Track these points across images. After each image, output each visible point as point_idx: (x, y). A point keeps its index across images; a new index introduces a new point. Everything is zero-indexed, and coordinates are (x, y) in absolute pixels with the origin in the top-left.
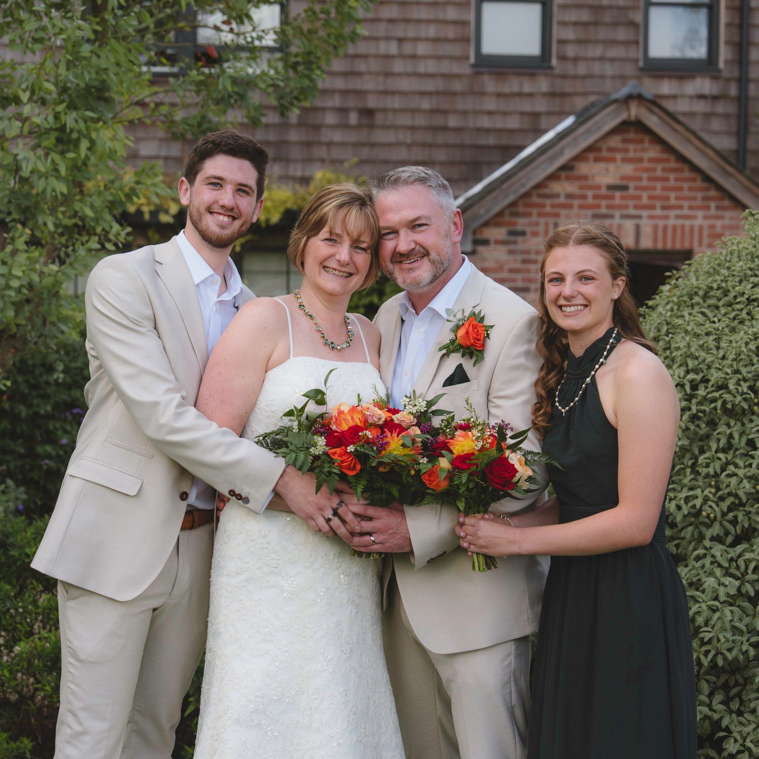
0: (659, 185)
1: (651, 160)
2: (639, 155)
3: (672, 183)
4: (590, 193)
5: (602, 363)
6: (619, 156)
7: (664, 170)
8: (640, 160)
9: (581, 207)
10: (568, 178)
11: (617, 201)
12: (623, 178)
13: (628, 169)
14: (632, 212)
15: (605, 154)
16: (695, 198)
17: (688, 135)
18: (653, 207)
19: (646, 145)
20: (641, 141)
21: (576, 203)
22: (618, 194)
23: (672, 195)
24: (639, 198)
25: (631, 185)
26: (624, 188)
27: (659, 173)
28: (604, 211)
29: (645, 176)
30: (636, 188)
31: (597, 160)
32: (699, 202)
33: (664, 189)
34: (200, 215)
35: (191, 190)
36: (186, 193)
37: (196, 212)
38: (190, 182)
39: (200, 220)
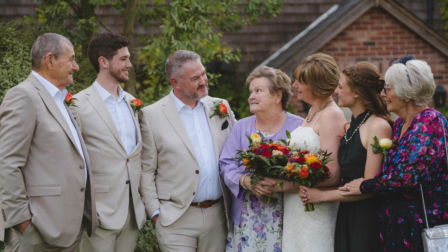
0: (391, 41)
1: (387, 28)
2: (380, 25)
3: (399, 40)
4: (354, 47)
5: (363, 123)
6: (369, 26)
7: (394, 33)
8: (381, 28)
9: (350, 55)
10: (343, 40)
11: (369, 51)
12: (372, 38)
13: (374, 33)
14: (377, 56)
15: (362, 25)
16: (411, 48)
17: (406, 13)
18: (388, 54)
19: (384, 19)
20: (381, 18)
21: (347, 53)
22: (369, 47)
23: (399, 47)
24: (381, 49)
25: (376, 42)
26: (372, 44)
27: (391, 35)
28: (362, 56)
29: (384, 37)
30: (379, 44)
31: (358, 29)
32: (413, 50)
33: (394, 43)
34: (119, 72)
35: (110, 62)
36: (104, 63)
37: (118, 71)
38: (108, 58)
39: (119, 74)
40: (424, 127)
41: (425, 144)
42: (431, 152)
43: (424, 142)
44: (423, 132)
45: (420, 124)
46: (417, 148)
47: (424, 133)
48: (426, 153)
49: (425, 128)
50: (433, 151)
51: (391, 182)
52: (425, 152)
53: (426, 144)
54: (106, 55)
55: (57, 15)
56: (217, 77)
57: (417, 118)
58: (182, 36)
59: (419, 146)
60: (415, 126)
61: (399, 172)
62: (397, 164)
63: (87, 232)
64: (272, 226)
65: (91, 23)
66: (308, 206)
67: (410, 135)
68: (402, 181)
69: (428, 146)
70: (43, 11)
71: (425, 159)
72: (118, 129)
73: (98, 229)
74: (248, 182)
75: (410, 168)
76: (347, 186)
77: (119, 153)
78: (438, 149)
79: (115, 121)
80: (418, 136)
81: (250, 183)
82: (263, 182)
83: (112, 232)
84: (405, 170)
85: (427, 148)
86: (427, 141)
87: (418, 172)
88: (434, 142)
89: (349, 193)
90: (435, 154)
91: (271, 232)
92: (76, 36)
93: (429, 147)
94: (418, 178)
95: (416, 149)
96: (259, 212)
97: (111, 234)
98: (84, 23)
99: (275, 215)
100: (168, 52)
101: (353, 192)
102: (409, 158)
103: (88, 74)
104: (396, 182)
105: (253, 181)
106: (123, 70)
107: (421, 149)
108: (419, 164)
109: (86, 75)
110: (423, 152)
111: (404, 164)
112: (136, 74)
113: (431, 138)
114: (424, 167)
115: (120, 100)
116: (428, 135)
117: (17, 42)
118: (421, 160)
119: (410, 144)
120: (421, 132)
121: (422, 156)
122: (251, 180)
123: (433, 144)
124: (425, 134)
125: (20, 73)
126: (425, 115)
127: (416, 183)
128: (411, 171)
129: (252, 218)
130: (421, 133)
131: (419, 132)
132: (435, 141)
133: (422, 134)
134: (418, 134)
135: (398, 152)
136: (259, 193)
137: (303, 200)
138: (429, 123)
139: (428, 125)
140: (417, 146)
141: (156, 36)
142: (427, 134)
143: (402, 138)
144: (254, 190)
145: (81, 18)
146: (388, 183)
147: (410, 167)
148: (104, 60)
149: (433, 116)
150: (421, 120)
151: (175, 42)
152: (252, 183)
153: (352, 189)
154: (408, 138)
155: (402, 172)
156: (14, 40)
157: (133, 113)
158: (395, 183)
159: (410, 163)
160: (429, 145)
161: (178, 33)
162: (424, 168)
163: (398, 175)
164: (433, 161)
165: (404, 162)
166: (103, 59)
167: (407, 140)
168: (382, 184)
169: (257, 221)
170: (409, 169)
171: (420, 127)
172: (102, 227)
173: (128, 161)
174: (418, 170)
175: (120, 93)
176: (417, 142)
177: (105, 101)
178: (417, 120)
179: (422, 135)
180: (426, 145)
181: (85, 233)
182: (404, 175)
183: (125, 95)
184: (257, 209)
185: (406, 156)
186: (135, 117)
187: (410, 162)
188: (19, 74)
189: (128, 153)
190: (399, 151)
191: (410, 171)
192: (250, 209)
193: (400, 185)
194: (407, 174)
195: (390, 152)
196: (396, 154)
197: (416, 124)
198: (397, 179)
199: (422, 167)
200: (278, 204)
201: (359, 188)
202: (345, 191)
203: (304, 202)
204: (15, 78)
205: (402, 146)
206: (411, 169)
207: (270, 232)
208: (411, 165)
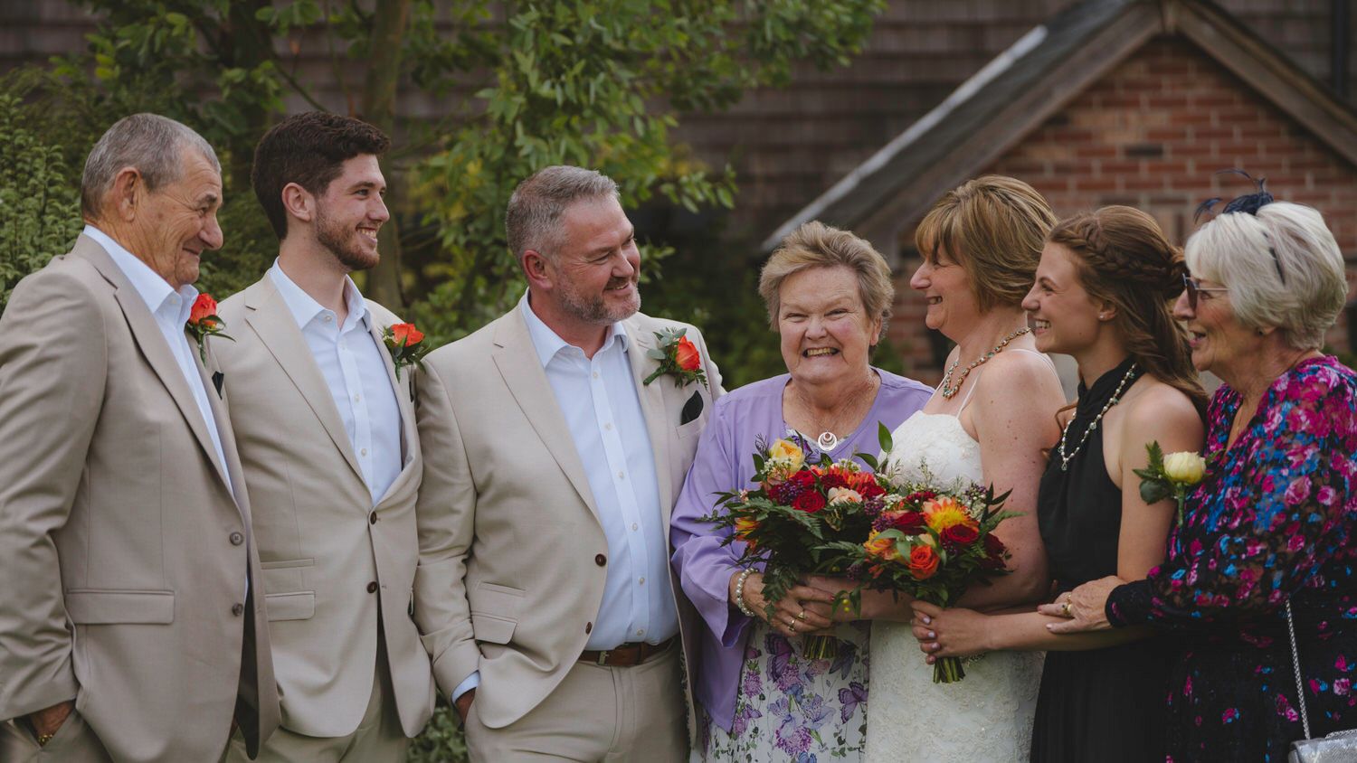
0: (1214, 145)
1: (1201, 102)
2: (1179, 93)
3: (1238, 140)
4: (1096, 163)
5: (1113, 404)
6: (1144, 97)
7: (1223, 118)
8: (1181, 103)
9: (1082, 187)
10: (1060, 139)
11: (1144, 174)
12: (1152, 134)
13: (1161, 119)
14: (1169, 192)
15: (1121, 93)
16: (1278, 166)
17: (1263, 54)
18: (1205, 184)
19: (1192, 75)
20: (1181, 70)
21: (1072, 181)
22: (1144, 163)
23: (1239, 162)
24: (1181, 168)
25: (1167, 146)
26: (1155, 152)
27: (1215, 124)
28: (1120, 192)
29: (1190, 129)
30: (1176, 151)
31: (1108, 104)
32: (1285, 172)
33: (1223, 151)
34: (347, 234)
35: (320, 200)
36: (298, 203)
37: (342, 231)
38: (311, 190)
39: (345, 241)
40: (1299, 416)
41: (1303, 471)
42: (1325, 496)
43: (1300, 464)
44: (1298, 431)
45: (1288, 406)
46: (1279, 484)
47: (1299, 435)
48: (1308, 501)
49: (1303, 418)
50: (1331, 492)
51: (1198, 593)
52: (1305, 496)
53: (1307, 472)
54: (307, 179)
55: (155, 57)
56: (659, 255)
57: (1278, 388)
58: (551, 122)
59: (1286, 478)
60: (1272, 412)
61: (1223, 560)
62: (1217, 536)
63: (244, 745)
64: (836, 735)
65: (261, 80)
66: (943, 665)
67: (1257, 443)
68: (1232, 589)
69: (1313, 476)
70: (108, 43)
71: (1304, 517)
72: (345, 417)
73: (276, 733)
74: (756, 593)
75: (1259, 548)
76: (1065, 601)
77: (346, 495)
78: (1347, 486)
79: (336, 392)
80: (1280, 446)
81: (763, 597)
82: (803, 592)
83: (323, 745)
84: (1244, 556)
85: (1310, 483)
86: (1311, 462)
87: (1285, 563)
88: (1331, 465)
89: (1071, 623)
90: (1335, 503)
91: (834, 754)
92: (213, 122)
93: (1319, 481)
94: (1283, 579)
95: (1277, 486)
96: (795, 689)
97: (322, 752)
98: (238, 80)
99: (849, 697)
100: (505, 174)
101: (1085, 623)
102: (1254, 517)
103: (252, 242)
104: (1215, 593)
105: (772, 587)
106: (359, 227)
107: (1291, 486)
108: (1288, 534)
109: (244, 245)
110: (1299, 495)
111: (1241, 536)
112: (404, 244)
113: (1322, 452)
114: (1302, 544)
115: (350, 325)
116: (1314, 441)
117: (27, 141)
118: (1291, 522)
119: (1257, 472)
120: (1290, 433)
121: (1294, 508)
122: (764, 585)
123: (1330, 469)
124: (1305, 438)
125: (35, 238)
126: (1304, 379)
127: (1278, 595)
128: (1262, 559)
129: (774, 708)
130: (1291, 436)
131: (1283, 433)
132: (1337, 460)
133: (1292, 439)
134: (1282, 437)
135: (1219, 495)
136: (792, 626)
137: (925, 645)
138: (1316, 403)
139: (1313, 409)
140: (1278, 478)
141: (466, 123)
142: (1312, 438)
143: (1232, 450)
144: (776, 618)
145: (231, 65)
146: (1189, 596)
147: (1256, 545)
148: (299, 197)
149: (1329, 380)
150: (1291, 394)
151: (525, 143)
152: (767, 594)
153: (1083, 612)
154: (1251, 451)
155: (1234, 562)
156: (19, 134)
157: (392, 367)
158: (1209, 596)
159: (1258, 532)
160: (1319, 475)
161: (538, 113)
162: (1302, 548)
163: (1220, 571)
164: (1328, 525)
165: (1239, 531)
166: (298, 191)
167: (1247, 459)
168: (1170, 600)
169: (790, 719)
170: (1255, 551)
171: (1286, 416)
172: (292, 729)
173: (373, 519)
174: (1285, 554)
175: (351, 303)
176: (1278, 464)
177: (304, 329)
178: (1276, 393)
179: (1295, 441)
180: (1309, 475)
181: (240, 746)
182: (1239, 572)
183: (366, 310)
184: (789, 680)
185: (1248, 509)
186: (399, 379)
187: (1257, 528)
188: (32, 242)
189: (375, 494)
190: (1223, 491)
191: (1257, 559)
192: (769, 680)
193: (1225, 602)
194: (1248, 567)
195: (1198, 497)
196: (1213, 502)
197: (1274, 406)
198: (1215, 583)
199: (1294, 545)
200: (857, 662)
201: (1103, 610)
202: (1060, 616)
203: (931, 652)
204: (21, 253)
205: (1232, 478)
206: (1261, 550)
207: (830, 751)
208: (1259, 539)
